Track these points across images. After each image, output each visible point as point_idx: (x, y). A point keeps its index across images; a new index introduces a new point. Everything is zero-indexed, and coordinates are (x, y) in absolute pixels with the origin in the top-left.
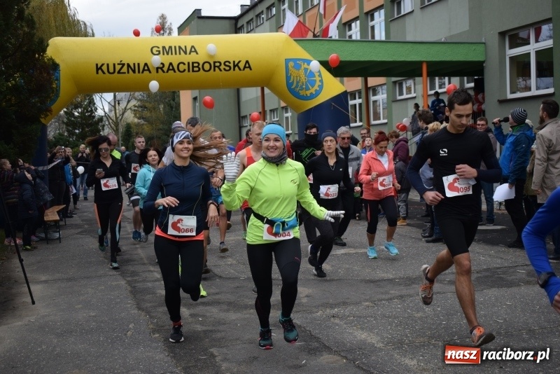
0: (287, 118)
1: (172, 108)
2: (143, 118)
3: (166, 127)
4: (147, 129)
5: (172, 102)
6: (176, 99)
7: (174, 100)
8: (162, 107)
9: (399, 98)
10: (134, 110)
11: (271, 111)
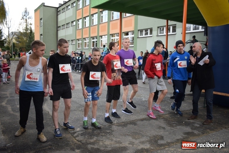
0: (79, 43)
1: (30, 38)
2: (18, 41)
3: (28, 44)
4: (20, 45)
5: (30, 36)
6: (32, 36)
7: (31, 35)
8: (26, 38)
9: (140, 37)
10: (15, 39)
11: (71, 40)
